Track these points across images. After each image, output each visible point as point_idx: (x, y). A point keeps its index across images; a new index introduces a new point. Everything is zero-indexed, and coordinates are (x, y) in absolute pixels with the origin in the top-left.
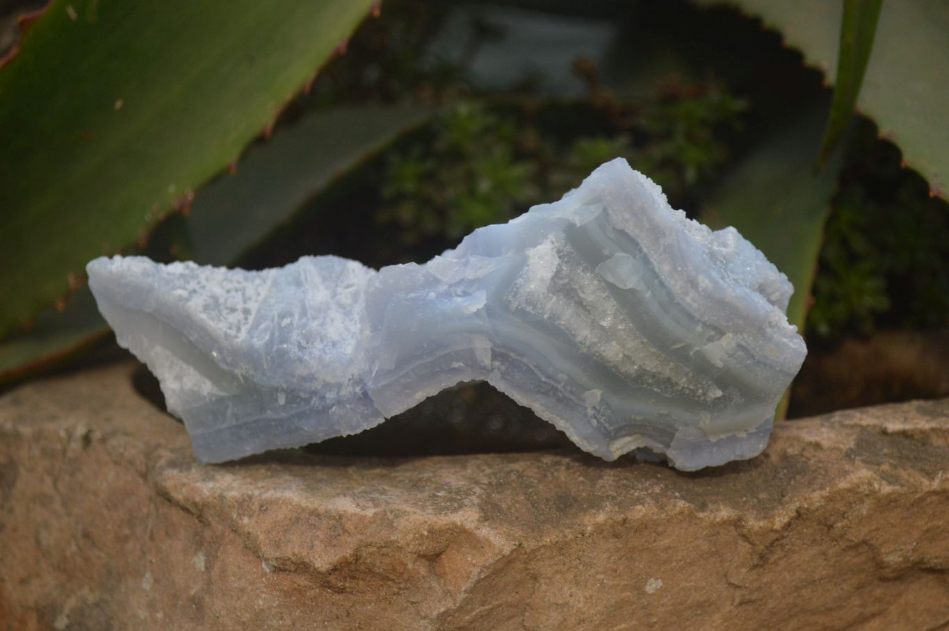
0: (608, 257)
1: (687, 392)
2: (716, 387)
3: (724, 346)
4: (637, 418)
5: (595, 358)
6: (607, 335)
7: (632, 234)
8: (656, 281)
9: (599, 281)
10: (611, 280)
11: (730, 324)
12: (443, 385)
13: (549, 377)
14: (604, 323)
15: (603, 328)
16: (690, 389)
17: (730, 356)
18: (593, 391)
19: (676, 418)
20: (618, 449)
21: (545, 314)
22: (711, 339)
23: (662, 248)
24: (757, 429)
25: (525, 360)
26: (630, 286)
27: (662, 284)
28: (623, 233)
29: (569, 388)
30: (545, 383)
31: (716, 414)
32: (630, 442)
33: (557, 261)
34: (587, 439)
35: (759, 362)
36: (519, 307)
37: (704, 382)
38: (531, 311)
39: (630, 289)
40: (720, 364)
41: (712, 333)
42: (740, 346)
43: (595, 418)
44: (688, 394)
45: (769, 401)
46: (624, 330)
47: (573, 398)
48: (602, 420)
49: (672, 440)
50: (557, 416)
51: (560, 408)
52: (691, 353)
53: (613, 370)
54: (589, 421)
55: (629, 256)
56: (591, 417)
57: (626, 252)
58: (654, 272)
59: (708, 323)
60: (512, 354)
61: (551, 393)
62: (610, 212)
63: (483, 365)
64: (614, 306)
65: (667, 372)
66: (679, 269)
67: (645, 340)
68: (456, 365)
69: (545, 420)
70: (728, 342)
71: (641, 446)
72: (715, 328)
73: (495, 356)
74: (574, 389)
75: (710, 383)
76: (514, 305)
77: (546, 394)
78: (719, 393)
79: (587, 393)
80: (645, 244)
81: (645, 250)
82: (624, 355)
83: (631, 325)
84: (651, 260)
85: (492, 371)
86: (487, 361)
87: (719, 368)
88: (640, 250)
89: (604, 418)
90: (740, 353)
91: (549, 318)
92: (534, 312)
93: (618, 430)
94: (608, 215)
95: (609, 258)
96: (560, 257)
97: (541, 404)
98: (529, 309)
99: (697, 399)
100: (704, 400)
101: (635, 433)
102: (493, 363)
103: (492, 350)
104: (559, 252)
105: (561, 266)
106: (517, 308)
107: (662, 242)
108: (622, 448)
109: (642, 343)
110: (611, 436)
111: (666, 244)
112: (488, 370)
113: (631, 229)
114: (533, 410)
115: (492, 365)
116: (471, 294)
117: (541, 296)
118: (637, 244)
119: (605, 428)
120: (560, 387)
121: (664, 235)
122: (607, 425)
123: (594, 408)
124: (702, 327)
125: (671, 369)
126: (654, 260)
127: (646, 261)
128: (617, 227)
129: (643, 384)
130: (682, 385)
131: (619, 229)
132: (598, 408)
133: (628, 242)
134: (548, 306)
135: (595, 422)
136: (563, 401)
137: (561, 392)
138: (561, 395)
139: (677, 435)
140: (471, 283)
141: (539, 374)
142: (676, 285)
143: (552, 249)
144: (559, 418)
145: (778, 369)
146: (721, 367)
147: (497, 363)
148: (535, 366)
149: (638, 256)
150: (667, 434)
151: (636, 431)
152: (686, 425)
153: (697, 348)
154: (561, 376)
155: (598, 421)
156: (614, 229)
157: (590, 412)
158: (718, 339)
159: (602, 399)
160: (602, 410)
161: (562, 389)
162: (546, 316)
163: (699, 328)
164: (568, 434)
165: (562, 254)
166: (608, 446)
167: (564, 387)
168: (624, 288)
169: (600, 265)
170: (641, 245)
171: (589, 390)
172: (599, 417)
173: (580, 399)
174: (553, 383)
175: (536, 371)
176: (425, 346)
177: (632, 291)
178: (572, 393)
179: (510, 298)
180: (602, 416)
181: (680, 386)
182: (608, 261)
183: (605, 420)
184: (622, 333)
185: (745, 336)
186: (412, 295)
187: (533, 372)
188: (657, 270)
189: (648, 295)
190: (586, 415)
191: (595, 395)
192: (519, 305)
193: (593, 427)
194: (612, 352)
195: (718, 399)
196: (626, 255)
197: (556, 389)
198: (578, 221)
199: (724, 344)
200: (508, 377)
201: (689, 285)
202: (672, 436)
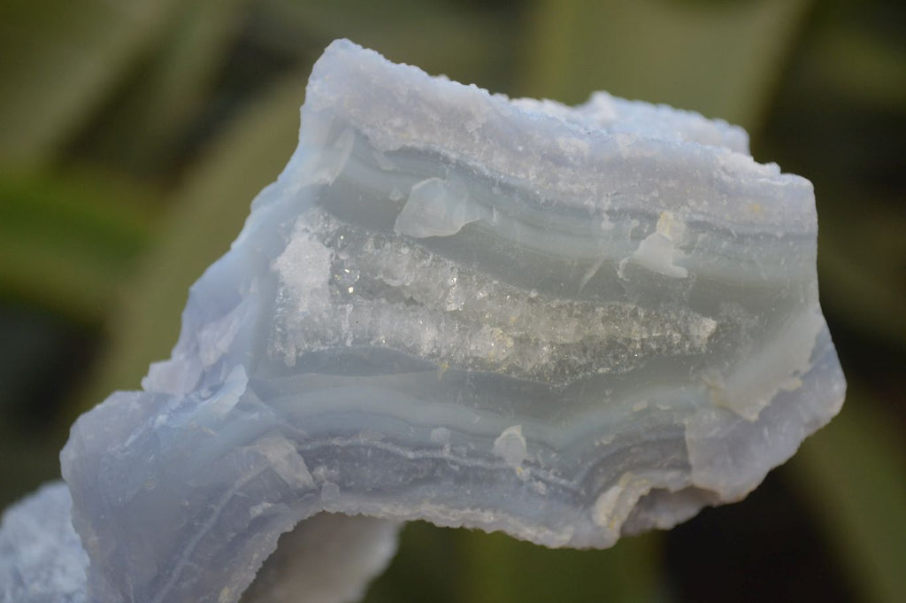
0: (402, 203)
1: (654, 346)
2: (698, 316)
3: (670, 238)
4: (605, 442)
5: (470, 370)
6: (468, 320)
7: (421, 146)
8: (496, 190)
9: (409, 245)
10: (425, 233)
11: (655, 194)
12: (256, 556)
13: (417, 447)
14: (452, 307)
15: (454, 314)
16: (655, 339)
17: (687, 249)
18: (505, 434)
19: (667, 408)
20: (610, 518)
21: (345, 339)
22: (638, 236)
23: (477, 137)
24: (811, 360)
25: (362, 440)
26: (460, 223)
27: (507, 188)
28: (407, 153)
29: (464, 450)
30: (416, 460)
31: (727, 364)
32: (623, 494)
33: (327, 252)
34: (547, 523)
35: (741, 239)
36: (301, 354)
37: (673, 316)
38: (322, 348)
39: (463, 228)
40: (682, 272)
41: (635, 223)
42: (694, 226)
43: (538, 479)
44: (659, 350)
45: (802, 301)
46: (490, 297)
47: (480, 463)
48: (552, 477)
49: (685, 452)
50: (473, 508)
51: (469, 492)
52: (620, 274)
53: (514, 375)
54: (530, 490)
55: (435, 179)
56: (530, 481)
57: (424, 178)
58: (486, 178)
59: (616, 208)
60: (336, 442)
61: (438, 473)
62: (367, 131)
63: (300, 486)
64: (452, 269)
65: (601, 330)
66: (520, 148)
67: (533, 294)
68: (257, 511)
69: (457, 526)
70: (670, 227)
71: (644, 491)
72: (634, 214)
73: (311, 461)
74: (473, 447)
75: (683, 312)
76: (291, 355)
77: (431, 479)
78: (710, 325)
79: (497, 442)
80: (449, 148)
81: (453, 156)
82: (515, 339)
83: (495, 282)
84: (471, 163)
85: (320, 488)
86: (304, 477)
87: (681, 280)
88: (446, 160)
89: (552, 471)
90: (701, 237)
91: (355, 342)
92: (327, 348)
93: (588, 481)
94: (366, 138)
95: (406, 201)
96: (329, 246)
97: (433, 501)
98: (318, 347)
99: (677, 352)
100: (692, 349)
101: (619, 474)
102: (314, 473)
103: (301, 452)
104: (322, 238)
105: (337, 258)
106: (297, 357)
107: (471, 127)
108: (615, 512)
109: (531, 301)
110: (585, 499)
111: (480, 126)
112: (312, 491)
113: (415, 138)
114: (428, 521)
115: (314, 478)
116: (223, 384)
117: (325, 316)
118: (437, 155)
119: (565, 488)
120: (446, 453)
121: (469, 116)
122: (563, 482)
123: (526, 463)
124: (610, 220)
125: (604, 320)
126: (477, 161)
127: (462, 169)
128: (391, 148)
129: (577, 373)
130: (638, 339)
131: (397, 148)
132: (532, 460)
133: (423, 161)
134: (345, 326)
135: (541, 487)
136: (465, 477)
137: (453, 463)
138: (456, 468)
139: (689, 436)
140: (216, 368)
141: (398, 450)
142: (530, 176)
143: (310, 239)
144: (478, 510)
145: (780, 234)
146: (685, 276)
147: (321, 471)
148: (384, 440)
149: (448, 171)
150: (670, 446)
151: (620, 467)
152: (691, 410)
153: (624, 261)
154: (438, 434)
155: (544, 482)
156: (389, 154)
157: (523, 473)
158: (653, 229)
159: (529, 440)
160: (540, 460)
161: (452, 457)
162: (349, 343)
163: (607, 225)
164: (510, 531)
165: (328, 240)
166: (590, 518)
167: (452, 451)
168: (453, 233)
169: (397, 222)
170: (443, 151)
171: (499, 435)
172: (542, 474)
173: (492, 459)
174: (428, 454)
175: (389, 447)
176: (187, 504)
177: (467, 230)
178: (471, 455)
179: (279, 347)
180: (548, 469)
181: (636, 341)
182: (406, 207)
183: (556, 474)
184: (489, 303)
185: (692, 203)
186: (132, 438)
187: (388, 454)
188: (487, 173)
189: (495, 218)
190: (520, 483)
191: (512, 440)
192: (298, 350)
193: (543, 496)
194: (493, 346)
195: (715, 335)
196: (428, 181)
197: (440, 462)
198: (327, 177)
199: (666, 234)
200: (352, 483)
201: (550, 164)
202: (679, 443)
